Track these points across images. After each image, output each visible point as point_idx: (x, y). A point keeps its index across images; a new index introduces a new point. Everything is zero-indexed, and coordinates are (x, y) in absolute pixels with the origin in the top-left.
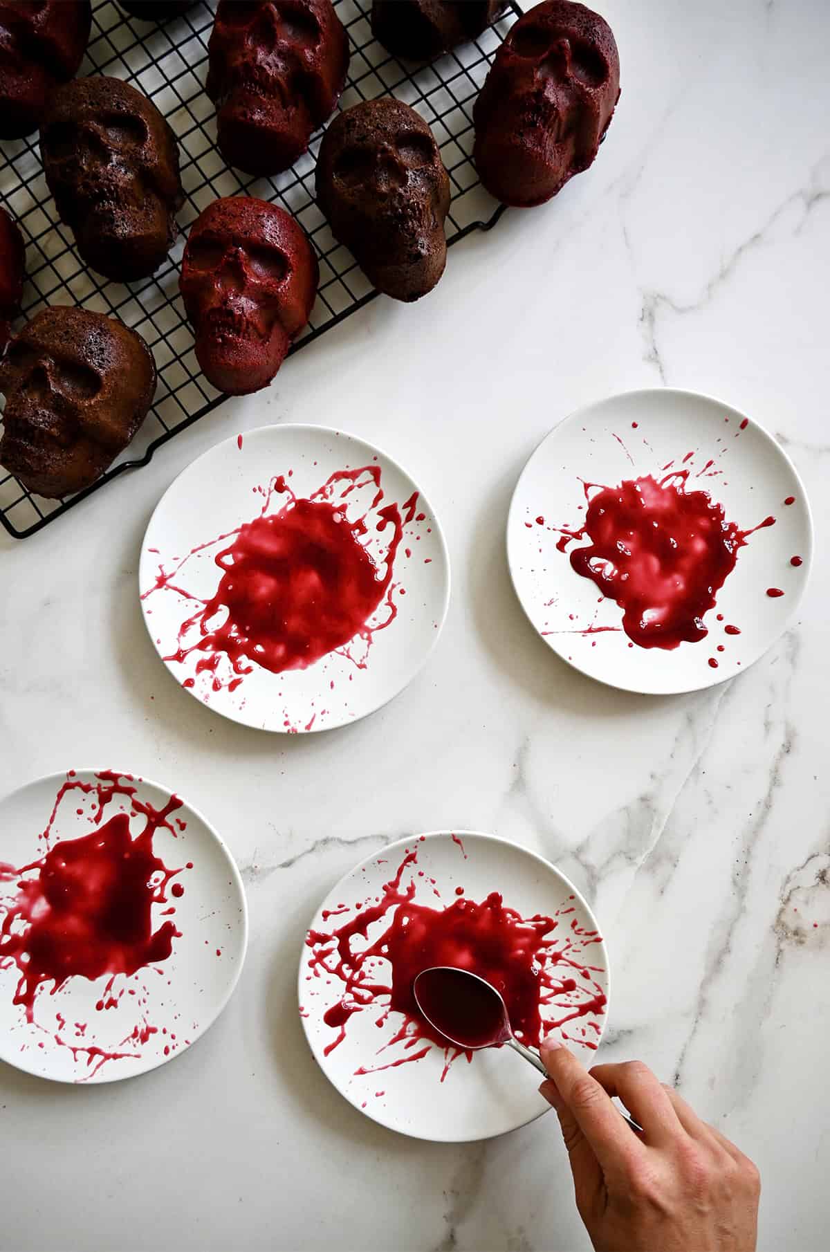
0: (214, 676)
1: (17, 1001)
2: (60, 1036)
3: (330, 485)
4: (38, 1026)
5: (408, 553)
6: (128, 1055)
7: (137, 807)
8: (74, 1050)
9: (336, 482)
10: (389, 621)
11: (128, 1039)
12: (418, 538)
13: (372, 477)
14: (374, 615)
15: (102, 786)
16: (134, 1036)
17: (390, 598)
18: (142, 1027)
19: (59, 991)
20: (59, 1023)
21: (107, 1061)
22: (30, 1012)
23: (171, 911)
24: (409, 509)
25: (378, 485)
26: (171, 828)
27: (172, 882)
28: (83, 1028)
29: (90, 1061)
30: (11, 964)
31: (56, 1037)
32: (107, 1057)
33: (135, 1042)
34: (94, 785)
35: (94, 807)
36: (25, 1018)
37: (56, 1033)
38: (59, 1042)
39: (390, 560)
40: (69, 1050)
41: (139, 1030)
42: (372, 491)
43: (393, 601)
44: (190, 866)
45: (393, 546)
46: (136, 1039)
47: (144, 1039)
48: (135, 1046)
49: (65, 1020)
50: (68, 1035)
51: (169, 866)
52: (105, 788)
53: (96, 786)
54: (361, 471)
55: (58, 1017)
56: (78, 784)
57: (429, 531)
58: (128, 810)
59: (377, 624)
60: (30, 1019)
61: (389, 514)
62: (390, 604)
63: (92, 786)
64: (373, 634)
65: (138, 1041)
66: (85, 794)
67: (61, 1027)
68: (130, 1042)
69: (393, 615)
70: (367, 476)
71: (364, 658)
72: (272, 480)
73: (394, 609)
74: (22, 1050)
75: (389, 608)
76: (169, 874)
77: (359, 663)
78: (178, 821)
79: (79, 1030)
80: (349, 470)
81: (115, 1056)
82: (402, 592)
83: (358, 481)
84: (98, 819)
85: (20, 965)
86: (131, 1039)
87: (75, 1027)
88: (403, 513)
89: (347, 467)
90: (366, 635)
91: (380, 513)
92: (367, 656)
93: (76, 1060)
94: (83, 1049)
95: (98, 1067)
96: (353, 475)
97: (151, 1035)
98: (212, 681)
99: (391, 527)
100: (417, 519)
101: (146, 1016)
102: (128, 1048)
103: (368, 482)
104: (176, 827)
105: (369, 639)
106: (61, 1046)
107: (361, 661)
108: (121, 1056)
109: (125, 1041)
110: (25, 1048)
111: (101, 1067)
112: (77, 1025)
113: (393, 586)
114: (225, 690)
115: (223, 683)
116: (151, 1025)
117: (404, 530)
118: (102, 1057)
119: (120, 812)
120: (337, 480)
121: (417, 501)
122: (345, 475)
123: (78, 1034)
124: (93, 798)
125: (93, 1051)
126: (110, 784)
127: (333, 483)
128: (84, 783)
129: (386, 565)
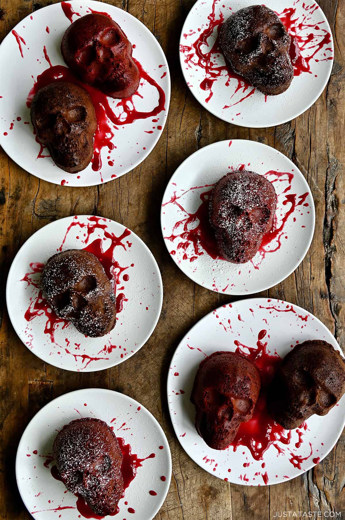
0: (185, 252)
1: (46, 331)
2: (68, 349)
3: (266, 176)
4: (57, 344)
5: (295, 220)
6: (102, 358)
7: (107, 235)
8: (75, 356)
9: (270, 175)
10: (276, 250)
11: (102, 351)
12: (302, 214)
13: (288, 178)
14: (269, 244)
15: (90, 224)
16: (105, 349)
17: (279, 238)
18: (108, 346)
19: (67, 327)
20: (67, 343)
21: (92, 361)
22: (52, 337)
23: (123, 288)
24: (301, 199)
25: (290, 182)
26: (124, 246)
27: (123, 273)
28: (78, 346)
29: (83, 361)
30: (42, 313)
31: (66, 350)
32: (92, 359)
33: (105, 352)
34: (86, 224)
35: (85, 235)
36: (50, 340)
37: (66, 348)
38: (68, 352)
39: (284, 220)
40: (72, 355)
41: (107, 347)
42: (286, 184)
43: (280, 240)
44: (132, 265)
45: (288, 214)
46: (106, 351)
47: (110, 350)
48: (105, 354)
49: (70, 341)
50: (72, 348)
51: (122, 265)
52: (91, 225)
53: (87, 224)
54: (284, 173)
55: (66, 340)
56: (78, 223)
57: (308, 213)
58: (102, 236)
59: (269, 250)
60: (53, 340)
61: (291, 198)
62: (278, 241)
63: (85, 224)
64: (266, 254)
65: (106, 352)
66: (81, 228)
67: (68, 345)
68: (102, 352)
69: (279, 248)
70: (286, 177)
71: (259, 264)
72: (239, 165)
73: (280, 244)
74: (50, 354)
75: (278, 243)
76: (122, 269)
77: (255, 265)
78: (127, 242)
79: (77, 347)
80: (278, 171)
81: (96, 359)
82: (286, 237)
83: (281, 178)
84: (86, 241)
85: (47, 314)
86: (103, 351)
87: (75, 345)
88: (297, 200)
89: (278, 170)
90: (262, 253)
91: (287, 196)
92: (260, 263)
93: (76, 360)
94: (79, 356)
95: (88, 363)
96: (280, 174)
97: (113, 349)
98: (183, 254)
99: (290, 204)
100: (304, 205)
101: (110, 340)
102: (102, 355)
103: (285, 180)
104: (127, 245)
105: (264, 255)
106: (69, 354)
107: (257, 265)
108: (99, 359)
109: (100, 352)
110: (52, 354)
111: (89, 364)
112: (76, 344)
113: (283, 233)
114: (189, 260)
115: (188, 257)
116: (113, 345)
117: (295, 208)
118: (89, 360)
119: (98, 238)
120: (271, 175)
121: (307, 197)
122: (275, 173)
123: (76, 348)
124: (85, 230)
125: (84, 357)
126: (94, 223)
127: (268, 175)
128: (81, 223)
129: (282, 222)
